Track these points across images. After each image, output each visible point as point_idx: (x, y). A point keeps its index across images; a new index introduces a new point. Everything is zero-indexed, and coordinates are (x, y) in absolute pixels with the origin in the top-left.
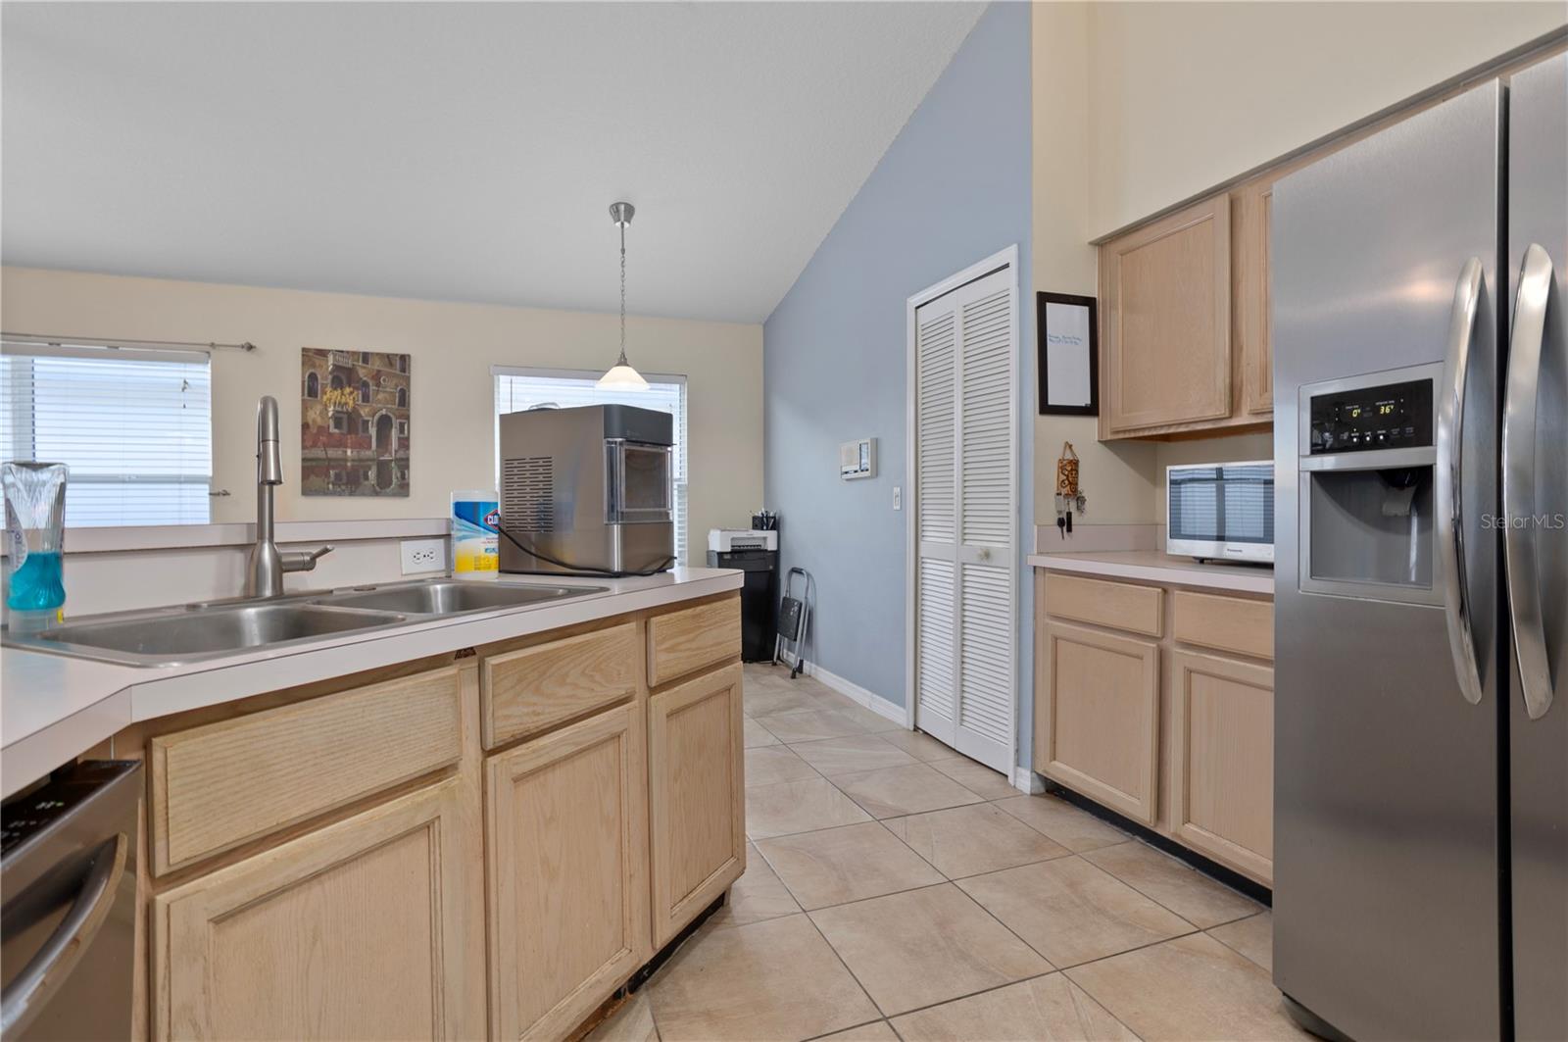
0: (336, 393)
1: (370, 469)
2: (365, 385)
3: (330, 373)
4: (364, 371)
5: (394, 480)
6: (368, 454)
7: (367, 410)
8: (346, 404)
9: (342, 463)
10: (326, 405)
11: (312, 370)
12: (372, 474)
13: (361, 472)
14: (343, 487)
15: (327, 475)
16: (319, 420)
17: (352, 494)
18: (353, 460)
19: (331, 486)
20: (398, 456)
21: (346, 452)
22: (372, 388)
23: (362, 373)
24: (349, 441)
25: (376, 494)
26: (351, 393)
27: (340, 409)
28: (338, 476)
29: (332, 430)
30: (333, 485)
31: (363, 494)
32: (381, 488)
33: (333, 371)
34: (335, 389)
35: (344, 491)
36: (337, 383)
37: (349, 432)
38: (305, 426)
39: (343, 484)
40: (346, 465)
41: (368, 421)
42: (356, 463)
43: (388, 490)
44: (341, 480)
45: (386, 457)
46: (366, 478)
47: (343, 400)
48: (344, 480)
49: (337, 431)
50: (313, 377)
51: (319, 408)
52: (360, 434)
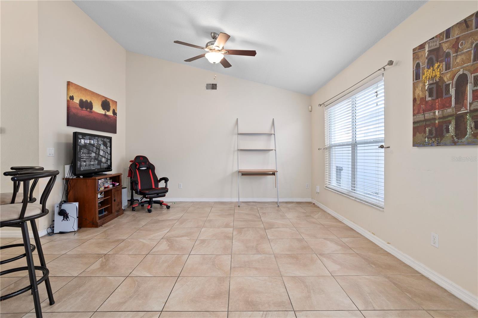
0: (430, 71)
1: (450, 123)
2: (448, 55)
3: (427, 58)
4: (446, 45)
5: (469, 130)
6: (449, 111)
7: (448, 75)
8: (436, 76)
9: (432, 121)
10: (424, 82)
11: (417, 62)
12: (452, 128)
13: (444, 127)
14: (433, 140)
15: (425, 132)
16: (421, 93)
17: (438, 144)
18: (439, 118)
19: (426, 139)
20: (472, 108)
21: (435, 113)
22: (453, 55)
23: (446, 48)
24: (437, 104)
25: (454, 143)
26: (438, 66)
27: (431, 82)
28: (430, 131)
29: (428, 99)
30: (428, 138)
31: (445, 145)
32: (458, 138)
33: (428, 55)
34: (429, 68)
35: (434, 142)
36: (431, 63)
37: (437, 98)
38: (415, 100)
39: (434, 137)
40: (435, 123)
41: (449, 84)
42: (441, 120)
43: (464, 140)
44: (432, 135)
45: (463, 111)
46: (448, 131)
47: (434, 74)
48: (434, 135)
49: (430, 99)
50: (418, 66)
51: (421, 85)
52: (444, 96)
